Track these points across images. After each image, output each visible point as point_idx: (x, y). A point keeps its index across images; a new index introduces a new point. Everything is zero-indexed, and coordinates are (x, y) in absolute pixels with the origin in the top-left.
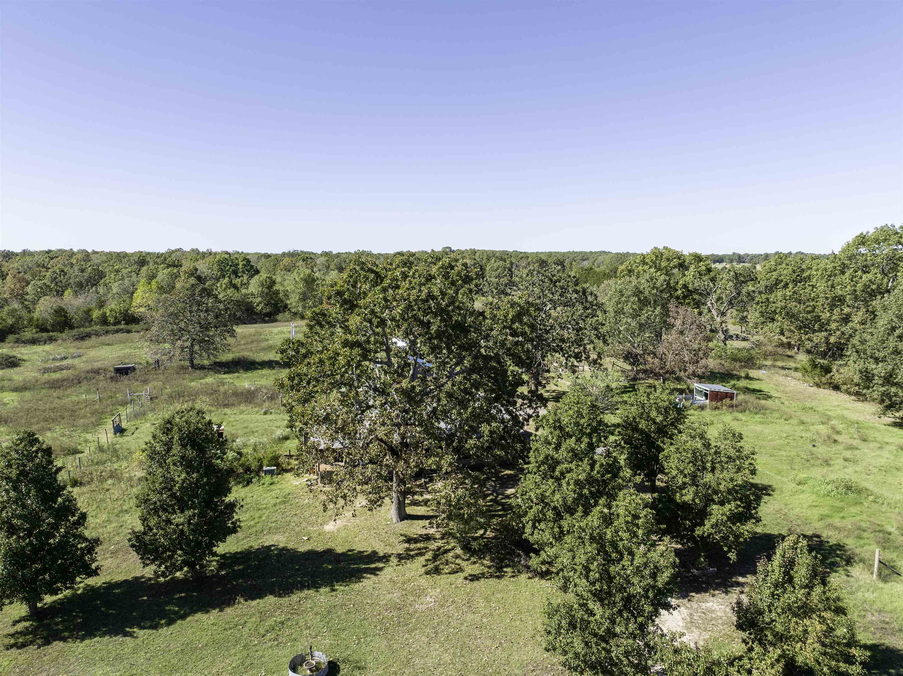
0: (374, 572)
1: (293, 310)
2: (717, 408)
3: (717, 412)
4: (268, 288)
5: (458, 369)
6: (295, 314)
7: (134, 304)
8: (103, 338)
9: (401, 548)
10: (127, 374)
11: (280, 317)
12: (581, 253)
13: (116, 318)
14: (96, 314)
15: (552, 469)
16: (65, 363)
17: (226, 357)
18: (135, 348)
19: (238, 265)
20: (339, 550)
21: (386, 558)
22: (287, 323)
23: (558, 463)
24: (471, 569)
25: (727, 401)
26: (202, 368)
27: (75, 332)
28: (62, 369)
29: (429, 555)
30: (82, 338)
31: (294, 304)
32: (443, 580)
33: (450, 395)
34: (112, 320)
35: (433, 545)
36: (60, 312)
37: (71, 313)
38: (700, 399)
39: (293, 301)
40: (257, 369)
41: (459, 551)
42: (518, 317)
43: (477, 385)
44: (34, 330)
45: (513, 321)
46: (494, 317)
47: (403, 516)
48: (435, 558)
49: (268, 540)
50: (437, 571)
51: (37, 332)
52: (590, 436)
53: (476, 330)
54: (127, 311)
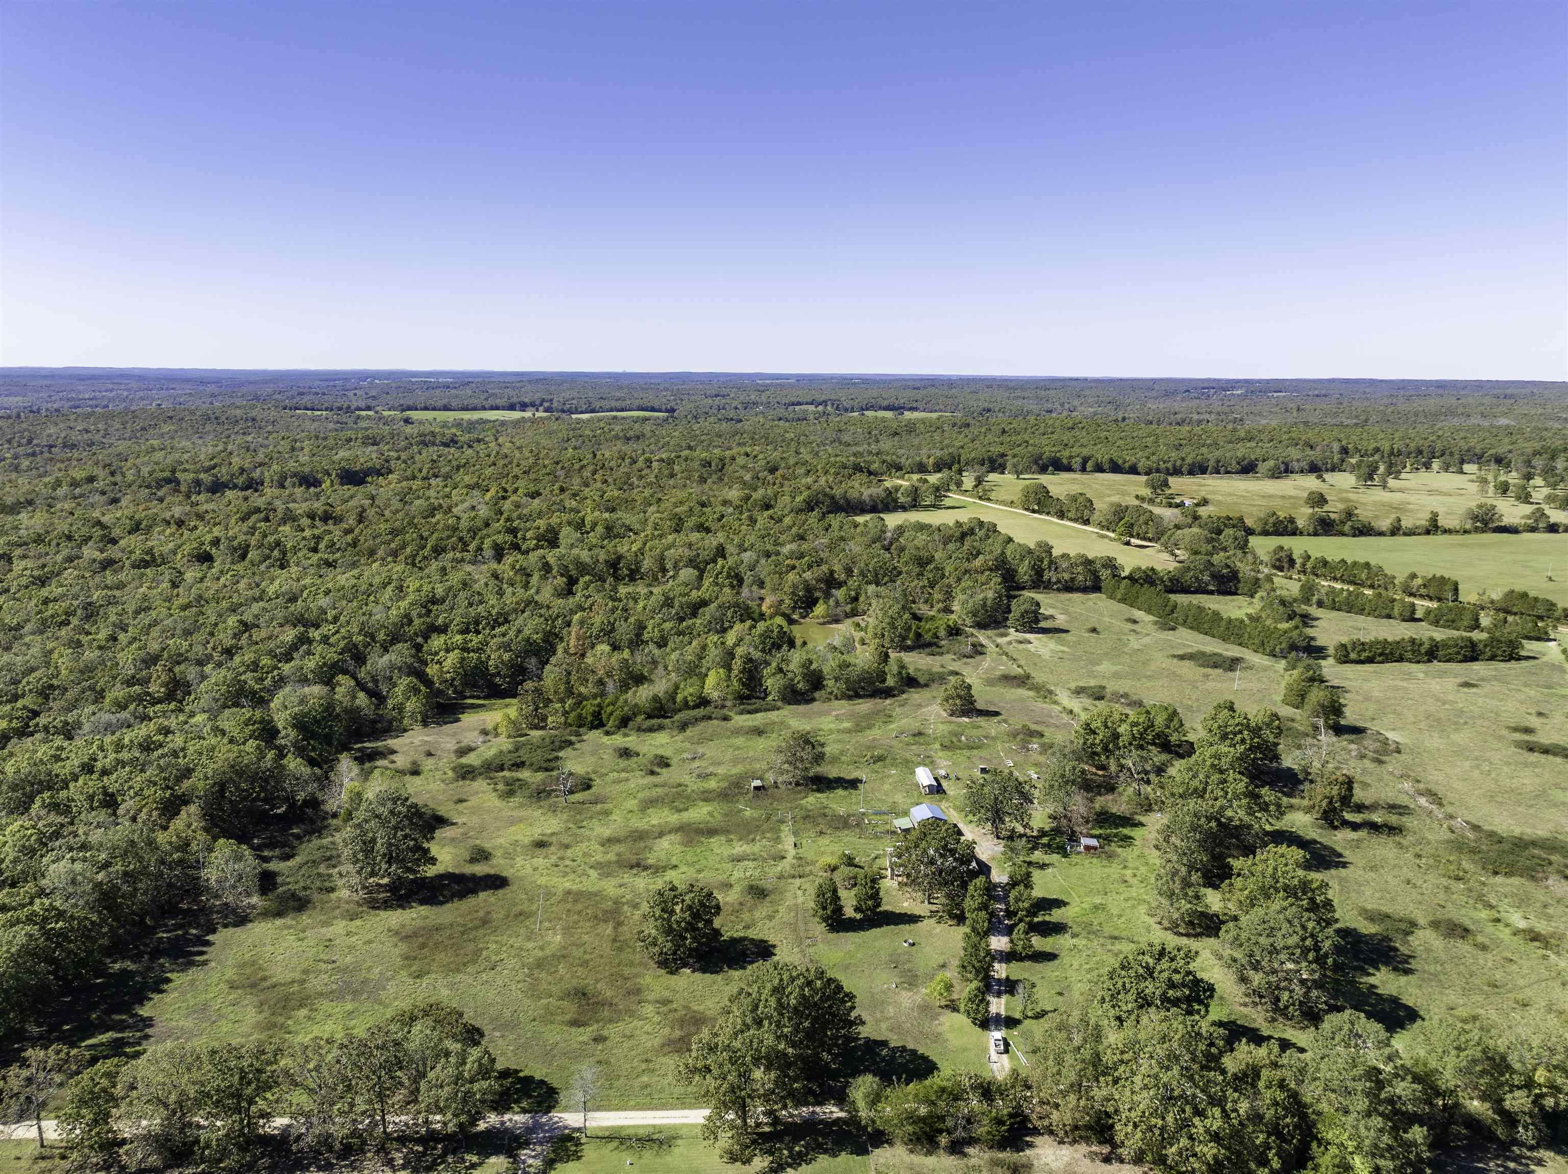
0: (922, 920)
1: (828, 687)
2: (1086, 854)
3: (1085, 857)
4: (807, 668)
6: (831, 692)
7: (705, 687)
9: (929, 914)
10: (760, 790)
11: (818, 695)
13: (695, 701)
14: (679, 698)
16: (697, 763)
21: (925, 917)
22: (826, 704)
24: (950, 923)
27: (674, 719)
28: (707, 775)
32: (941, 925)
34: (692, 705)
35: (939, 914)
37: (664, 697)
38: (1082, 848)
41: (947, 917)
44: (644, 719)
47: (930, 903)
48: (939, 918)
49: (887, 909)
50: (940, 922)
51: (647, 721)
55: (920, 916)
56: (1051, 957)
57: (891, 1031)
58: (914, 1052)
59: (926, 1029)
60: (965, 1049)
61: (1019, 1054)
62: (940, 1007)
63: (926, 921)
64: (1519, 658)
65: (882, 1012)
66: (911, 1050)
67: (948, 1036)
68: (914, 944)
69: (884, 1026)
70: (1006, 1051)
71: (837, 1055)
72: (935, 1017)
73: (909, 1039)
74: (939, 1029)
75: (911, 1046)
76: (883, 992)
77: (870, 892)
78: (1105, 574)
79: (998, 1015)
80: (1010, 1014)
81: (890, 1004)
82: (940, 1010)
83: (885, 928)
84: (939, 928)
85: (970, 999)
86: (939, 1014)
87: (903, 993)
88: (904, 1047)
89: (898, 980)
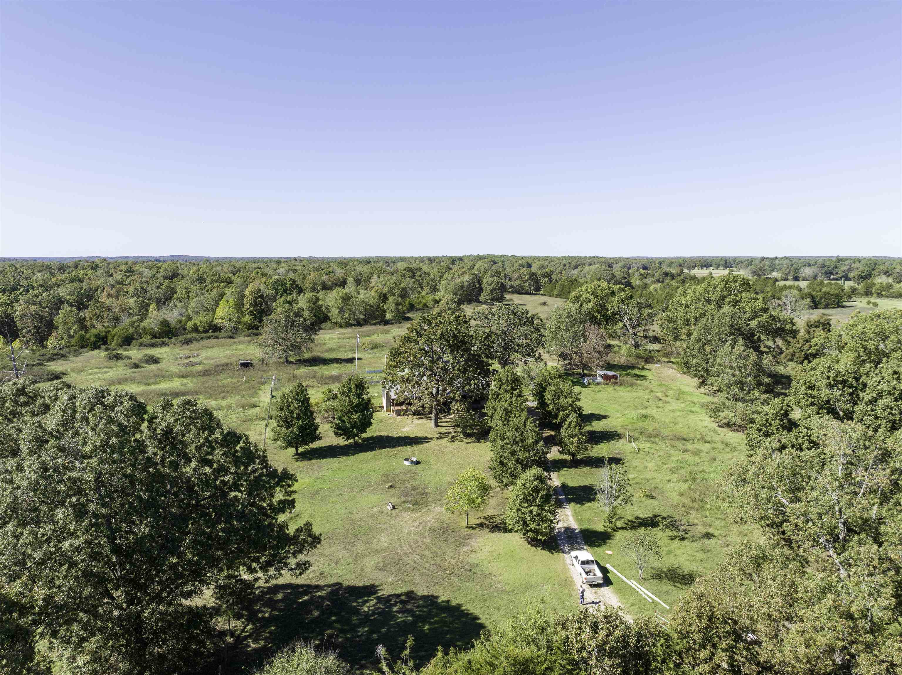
0: (427, 442)
1: (334, 321)
2: (606, 384)
3: (606, 386)
4: (314, 304)
5: (461, 360)
6: (336, 323)
7: (216, 317)
8: (202, 343)
9: (438, 436)
10: (248, 366)
11: (323, 325)
12: (576, 257)
13: (204, 327)
14: (190, 324)
15: (498, 396)
16: (191, 360)
17: (307, 356)
18: (233, 350)
19: (286, 284)
20: (412, 436)
21: (432, 438)
22: (330, 331)
23: (499, 394)
24: (467, 441)
25: (613, 380)
26: (291, 363)
27: (181, 338)
28: (196, 364)
29: (450, 437)
30: (188, 342)
31: (334, 316)
32: (455, 443)
33: (458, 369)
34: (201, 329)
35: (452, 435)
36: (165, 323)
37: (173, 323)
38: (600, 379)
39: (334, 313)
40: (329, 364)
41: (462, 436)
42: (487, 338)
43: (470, 366)
44: (149, 337)
45: (484, 340)
46: (476, 338)
47: (437, 426)
48: (452, 438)
49: (380, 434)
50: (453, 441)
51: (151, 339)
52: (511, 384)
53: (469, 343)
54: (211, 322)
55: (426, 438)
56: (615, 461)
57: (383, 569)
58: (431, 600)
59: (449, 560)
60: (527, 587)
61: (633, 583)
62: (469, 527)
63: (432, 443)
64: (844, 307)
65: (368, 543)
66: (424, 597)
67: (493, 567)
68: (418, 463)
69: (369, 563)
70: (607, 582)
71: (266, 622)
72: (463, 541)
73: (418, 579)
74: (472, 559)
75: (422, 591)
76: (372, 516)
77: (355, 401)
78: (544, 281)
79: (568, 529)
80: (585, 526)
81: (382, 530)
82: (470, 531)
83: (378, 452)
84: (452, 446)
85: (526, 499)
86: (468, 537)
87: (406, 515)
88: (410, 595)
89: (396, 501)
